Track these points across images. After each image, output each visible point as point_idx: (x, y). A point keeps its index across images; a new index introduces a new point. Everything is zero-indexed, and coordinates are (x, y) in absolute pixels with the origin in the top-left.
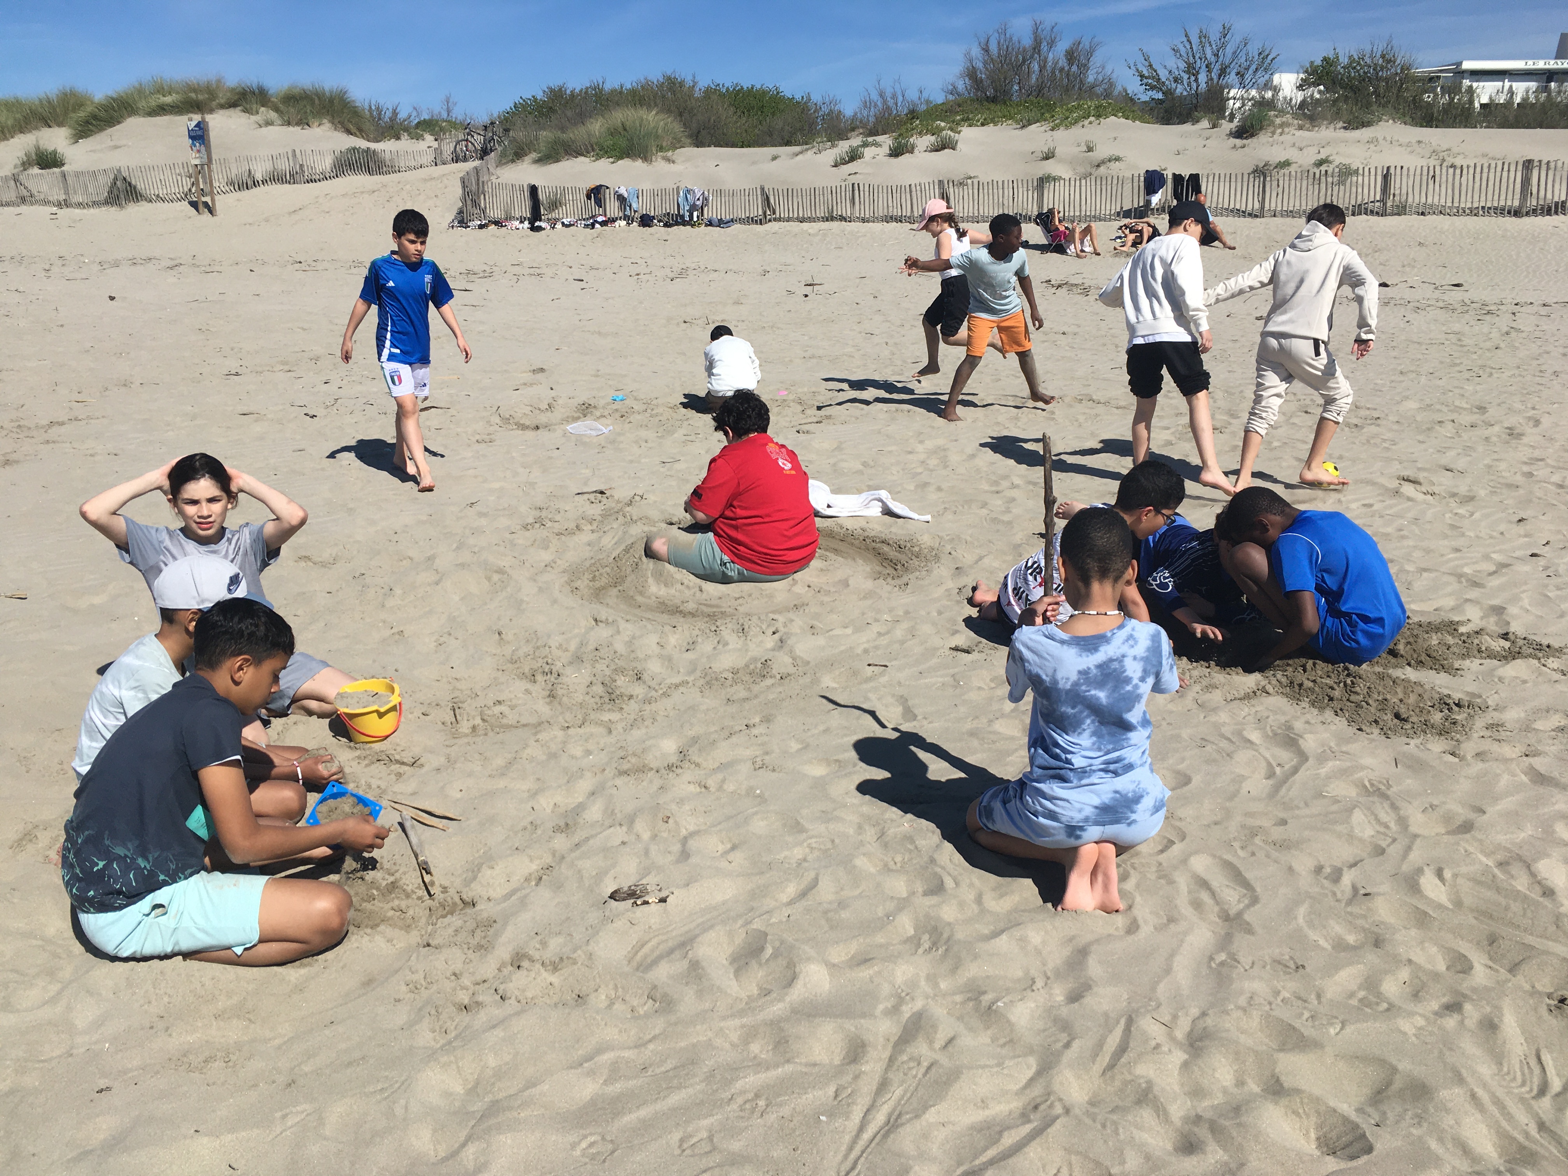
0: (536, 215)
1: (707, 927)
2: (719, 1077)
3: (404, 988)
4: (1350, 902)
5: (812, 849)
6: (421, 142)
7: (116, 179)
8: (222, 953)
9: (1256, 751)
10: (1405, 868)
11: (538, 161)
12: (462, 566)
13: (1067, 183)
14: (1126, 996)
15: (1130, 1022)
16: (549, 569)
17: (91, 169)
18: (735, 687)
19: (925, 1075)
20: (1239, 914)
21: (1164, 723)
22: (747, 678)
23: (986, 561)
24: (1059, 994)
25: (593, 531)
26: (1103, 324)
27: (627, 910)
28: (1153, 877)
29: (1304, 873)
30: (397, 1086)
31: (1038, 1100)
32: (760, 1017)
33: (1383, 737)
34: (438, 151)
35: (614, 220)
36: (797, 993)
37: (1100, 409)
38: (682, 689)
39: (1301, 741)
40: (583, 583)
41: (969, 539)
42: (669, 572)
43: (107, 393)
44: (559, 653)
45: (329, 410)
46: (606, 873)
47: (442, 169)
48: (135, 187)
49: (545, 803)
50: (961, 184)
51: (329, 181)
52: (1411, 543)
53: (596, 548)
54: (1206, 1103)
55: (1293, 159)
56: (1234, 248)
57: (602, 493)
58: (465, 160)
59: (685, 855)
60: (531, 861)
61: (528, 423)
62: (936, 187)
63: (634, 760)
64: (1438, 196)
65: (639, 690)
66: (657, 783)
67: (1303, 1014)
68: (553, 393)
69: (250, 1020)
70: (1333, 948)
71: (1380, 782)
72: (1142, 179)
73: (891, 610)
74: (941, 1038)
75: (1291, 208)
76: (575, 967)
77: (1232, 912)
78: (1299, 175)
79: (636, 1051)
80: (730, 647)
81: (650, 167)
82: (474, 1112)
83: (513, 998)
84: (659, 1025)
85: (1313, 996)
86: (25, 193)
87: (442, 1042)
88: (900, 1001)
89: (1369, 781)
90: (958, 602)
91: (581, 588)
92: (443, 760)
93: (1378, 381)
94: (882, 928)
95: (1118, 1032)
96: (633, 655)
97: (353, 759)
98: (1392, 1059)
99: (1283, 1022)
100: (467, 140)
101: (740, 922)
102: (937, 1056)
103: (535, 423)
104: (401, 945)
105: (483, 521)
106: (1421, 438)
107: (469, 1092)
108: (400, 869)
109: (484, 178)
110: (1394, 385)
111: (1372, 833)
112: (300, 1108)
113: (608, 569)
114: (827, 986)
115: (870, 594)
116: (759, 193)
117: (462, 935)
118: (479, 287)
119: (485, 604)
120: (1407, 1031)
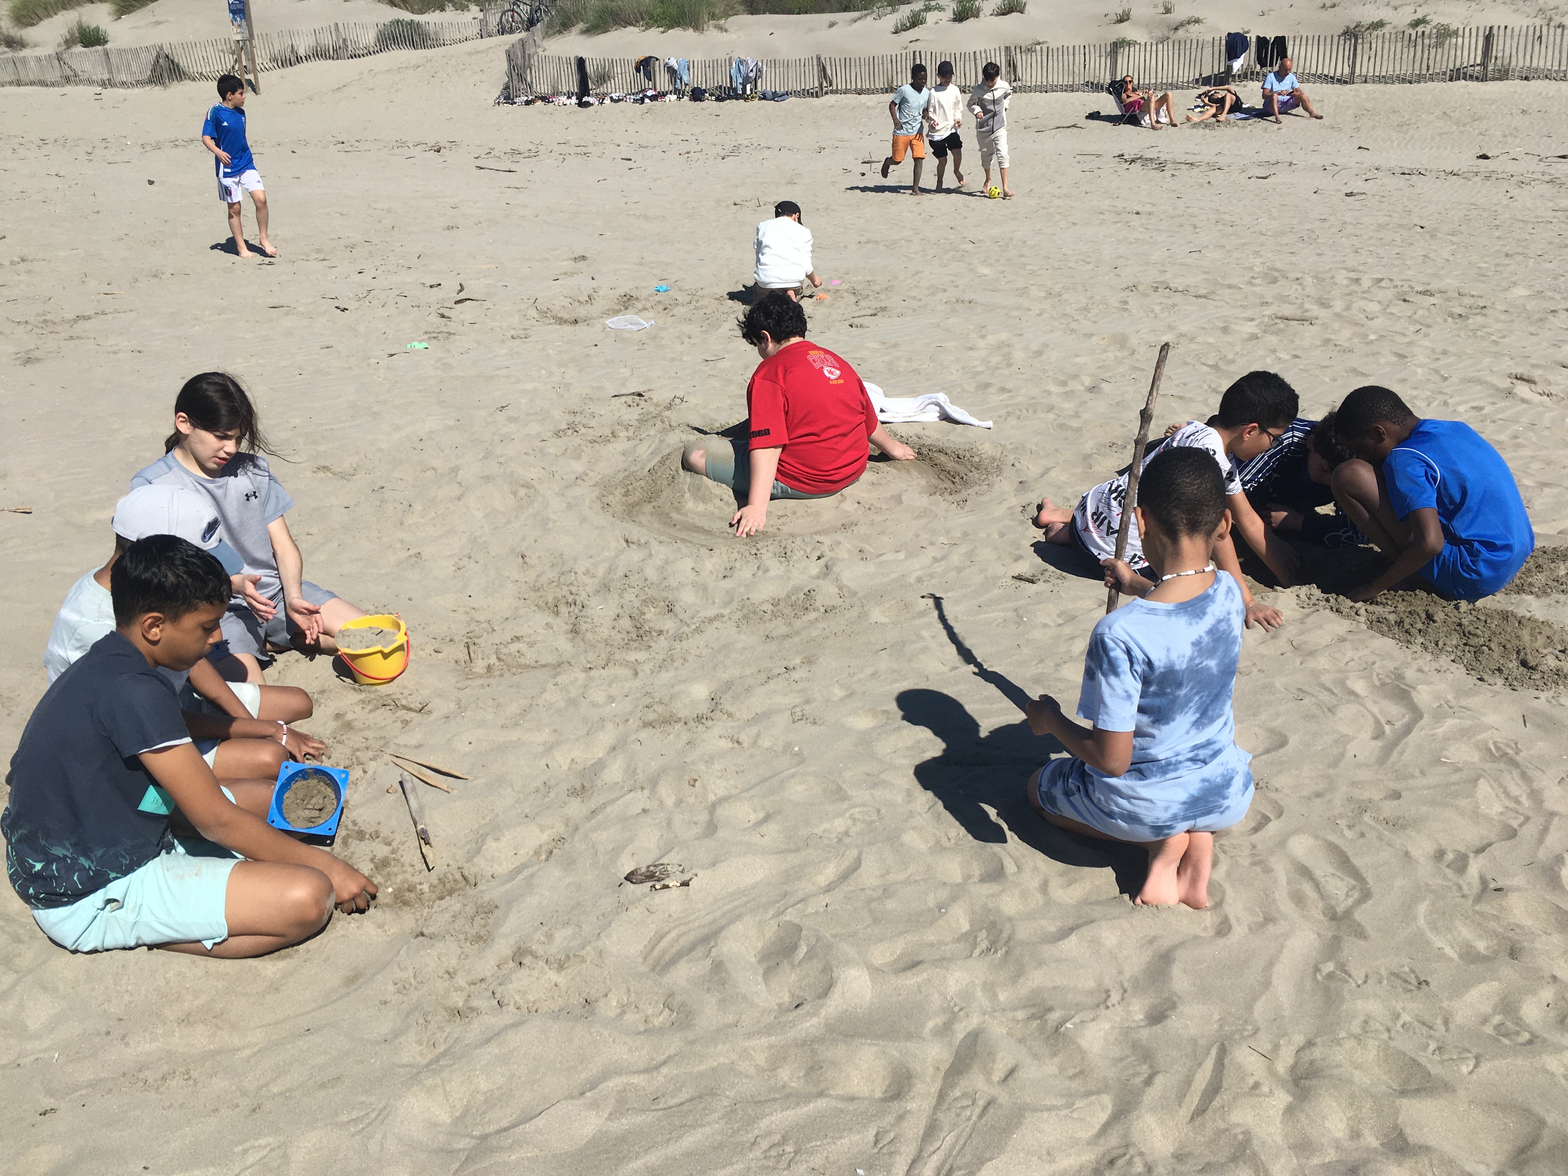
0: (584, 90)
1: (734, 917)
2: (741, 1113)
3: (391, 988)
4: (1478, 899)
5: (854, 820)
6: (466, 13)
7: (158, 57)
8: (192, 945)
9: (1361, 704)
10: (1542, 854)
11: (587, 31)
12: (487, 479)
13: (1143, 49)
14: (1216, 1017)
15: (1223, 1052)
16: (579, 482)
17: (133, 46)
18: (775, 622)
19: (981, 1116)
20: (1348, 913)
21: (1255, 670)
22: (787, 611)
23: (1053, 474)
24: (1138, 1010)
25: (629, 439)
26: (1180, 203)
27: (645, 895)
28: (1246, 862)
29: (1422, 860)
30: (373, 1115)
31: (1114, 1153)
32: (791, 1034)
33: (1508, 689)
34: (484, 23)
35: (663, 95)
36: (835, 1004)
37: (1178, 298)
38: (716, 624)
39: (1414, 694)
40: (616, 499)
41: (1034, 448)
42: (707, 487)
43: (136, 285)
44: (586, 579)
45: (361, 302)
46: (624, 848)
47: (487, 41)
48: (178, 66)
49: (562, 759)
50: (1030, 50)
51: (373, 56)
52: (1527, 452)
53: (631, 459)
54: (1315, 1161)
55: (1387, 20)
56: (1321, 118)
57: (640, 395)
58: (511, 31)
59: (711, 828)
60: (542, 831)
61: (566, 316)
62: (1003, 54)
63: (659, 709)
64: (1544, 59)
65: (669, 624)
66: (685, 737)
67: (1428, 1045)
68: (594, 284)
69: (216, 1025)
70: (1461, 956)
71: (1507, 745)
72: (1223, 42)
73: (948, 532)
74: (999, 1071)
75: (1383, 74)
76: (584, 966)
77: (1340, 909)
78: (1393, 36)
79: (646, 1076)
80: (771, 573)
81: (702, 36)
82: (460, 1150)
83: (512, 1004)
84: (673, 1044)
85: (1439, 1021)
86: (69, 72)
87: (429, 1057)
88: (952, 1016)
89: (1495, 743)
90: (1022, 523)
91: (613, 504)
92: (452, 705)
93: (1483, 265)
94: (932, 923)
95: (1209, 1064)
96: (665, 584)
97: (357, 703)
98: (1539, 1110)
99: (1405, 1054)
100: (513, 10)
101: (771, 912)
102: (996, 1091)
103: (574, 315)
104: (392, 931)
105: (513, 426)
106: (1532, 329)
107: (458, 1121)
108: (398, 838)
109: (531, 50)
110: (1499, 268)
111: (1501, 810)
112: (262, 1142)
113: (642, 483)
114: (869, 997)
115: (924, 513)
116: (815, 63)
117: (460, 922)
118: (523, 167)
119: (509, 522)
120: (1554, 1069)
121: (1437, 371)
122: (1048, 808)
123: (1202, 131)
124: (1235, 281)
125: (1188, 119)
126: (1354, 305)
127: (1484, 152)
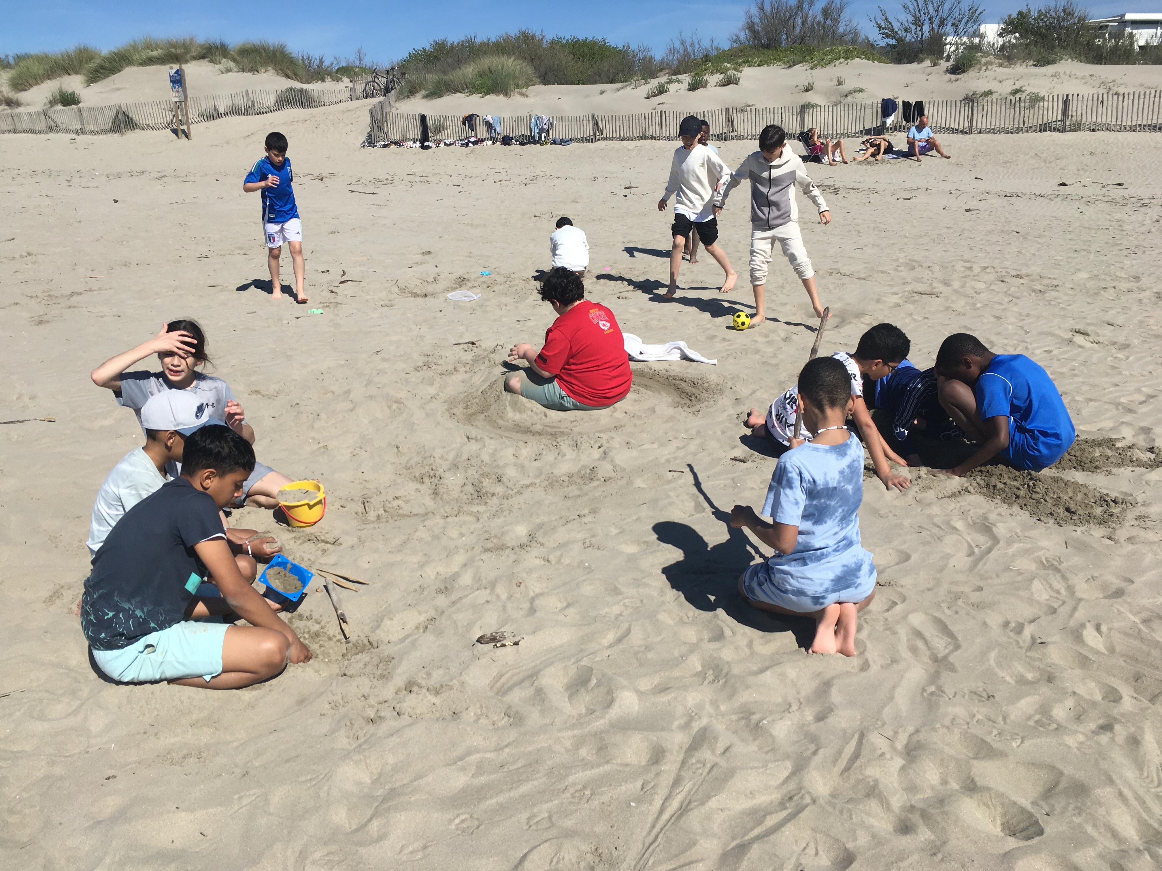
0: (425, 137)
1: (549, 663)
2: (556, 773)
3: (327, 706)
4: (1029, 649)
5: (626, 606)
6: (340, 83)
7: (117, 113)
8: (196, 680)
9: (960, 535)
10: (1072, 623)
11: (427, 97)
12: (371, 397)
13: (823, 109)
14: (859, 717)
15: (862, 736)
16: (434, 400)
17: (100, 106)
18: (570, 487)
19: (708, 773)
20: (945, 657)
21: (890, 515)
22: (579, 481)
23: (758, 394)
24: (809, 715)
25: (466, 372)
26: (848, 215)
27: (490, 651)
28: (881, 629)
29: (995, 627)
30: (321, 777)
31: (793, 793)
32: (588, 729)
33: (1057, 526)
34: (353, 90)
35: (482, 141)
36: (614, 712)
37: (846, 280)
38: (531, 489)
39: (994, 529)
40: (459, 410)
41: (745, 377)
43: (112, 271)
44: (441, 462)
46: (474, 623)
47: (356, 103)
48: (132, 119)
49: (430, 572)
50: (742, 110)
51: (273, 113)
52: (1080, 379)
53: (469, 385)
54: (918, 797)
55: (994, 89)
56: (949, 157)
57: (473, 343)
58: (373, 96)
59: (532, 611)
60: (420, 614)
61: (418, 292)
62: (724, 113)
63: (495, 541)
64: (1105, 117)
65: (499, 489)
66: (513, 557)
67: (992, 732)
68: (437, 270)
69: (216, 728)
70: (1016, 682)
71: (1054, 559)
72: (880, 105)
73: (686, 431)
74: (721, 746)
75: (993, 127)
76: (452, 692)
77: (940, 656)
78: (999, 101)
79: (496, 753)
80: (568, 457)
81: (510, 100)
82: (378, 796)
83: (407, 714)
84: (513, 735)
85: (1000, 719)
86: (52, 124)
87: (354, 746)
88: (690, 719)
89: (1046, 558)
90: (737, 424)
91: (458, 414)
92: (356, 540)
93: (1058, 258)
94: (677, 665)
95: (853, 743)
96: (495, 464)
97: (291, 539)
98: (1060, 766)
99: (977, 737)
100: (374, 82)
101: (573, 660)
102: (718, 760)
103: (424, 292)
104: (325, 674)
105: (386, 365)
106: (1089, 300)
107: (374, 782)
108: (325, 620)
109: (387, 109)
110: (1069, 260)
111: (1047, 597)
112: (252, 792)
113: (477, 400)
114: (637, 708)
115: (671, 419)
116: (590, 118)
117: (369, 668)
118: (383, 191)
119: (387, 426)
120: (1071, 745)
121: (1022, 328)
122: (750, 596)
123: (865, 166)
124: (885, 268)
125: (855, 159)
126: (967, 285)
127: (1064, 181)
